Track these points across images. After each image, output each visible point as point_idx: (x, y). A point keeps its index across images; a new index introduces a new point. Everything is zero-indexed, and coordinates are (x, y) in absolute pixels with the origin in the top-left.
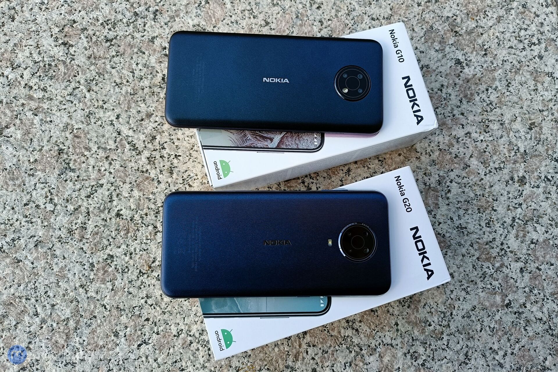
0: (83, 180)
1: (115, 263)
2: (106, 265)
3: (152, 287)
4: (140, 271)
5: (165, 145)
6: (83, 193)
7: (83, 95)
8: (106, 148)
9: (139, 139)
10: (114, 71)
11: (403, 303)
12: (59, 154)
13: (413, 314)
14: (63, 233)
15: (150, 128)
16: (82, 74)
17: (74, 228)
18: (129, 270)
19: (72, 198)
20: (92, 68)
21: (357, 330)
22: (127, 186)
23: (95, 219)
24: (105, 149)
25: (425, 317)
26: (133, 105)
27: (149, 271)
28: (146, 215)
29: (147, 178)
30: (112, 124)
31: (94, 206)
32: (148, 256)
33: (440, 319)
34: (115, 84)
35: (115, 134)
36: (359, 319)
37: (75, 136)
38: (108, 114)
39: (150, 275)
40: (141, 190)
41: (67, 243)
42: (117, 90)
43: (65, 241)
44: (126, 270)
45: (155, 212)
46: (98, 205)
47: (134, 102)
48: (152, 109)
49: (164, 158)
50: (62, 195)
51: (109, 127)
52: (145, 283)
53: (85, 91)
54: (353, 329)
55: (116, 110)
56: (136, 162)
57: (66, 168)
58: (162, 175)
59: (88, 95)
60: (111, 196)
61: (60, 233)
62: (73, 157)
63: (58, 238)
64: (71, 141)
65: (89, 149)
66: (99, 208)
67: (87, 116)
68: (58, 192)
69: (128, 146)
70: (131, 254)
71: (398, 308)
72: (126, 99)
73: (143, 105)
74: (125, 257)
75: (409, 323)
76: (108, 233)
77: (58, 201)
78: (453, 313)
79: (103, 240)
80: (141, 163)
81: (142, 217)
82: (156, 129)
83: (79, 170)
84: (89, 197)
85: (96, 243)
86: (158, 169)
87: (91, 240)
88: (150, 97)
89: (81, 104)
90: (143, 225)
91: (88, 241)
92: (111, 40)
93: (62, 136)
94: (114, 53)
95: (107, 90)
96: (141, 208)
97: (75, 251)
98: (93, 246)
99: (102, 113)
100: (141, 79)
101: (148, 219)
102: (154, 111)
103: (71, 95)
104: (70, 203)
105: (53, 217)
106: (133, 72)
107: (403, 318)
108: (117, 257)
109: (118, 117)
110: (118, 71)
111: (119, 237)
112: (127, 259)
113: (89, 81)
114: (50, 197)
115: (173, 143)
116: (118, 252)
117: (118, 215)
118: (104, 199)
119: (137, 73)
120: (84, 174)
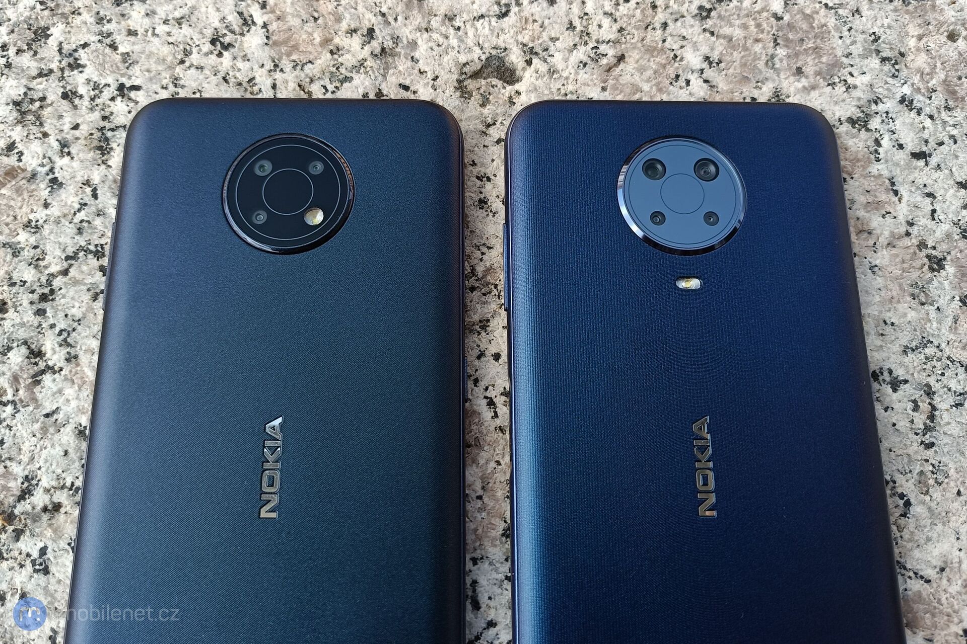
5: (82, 54)
29: (10, 173)
45: (36, 296)
49: (77, 101)
86: (52, 139)
115: (114, 47)
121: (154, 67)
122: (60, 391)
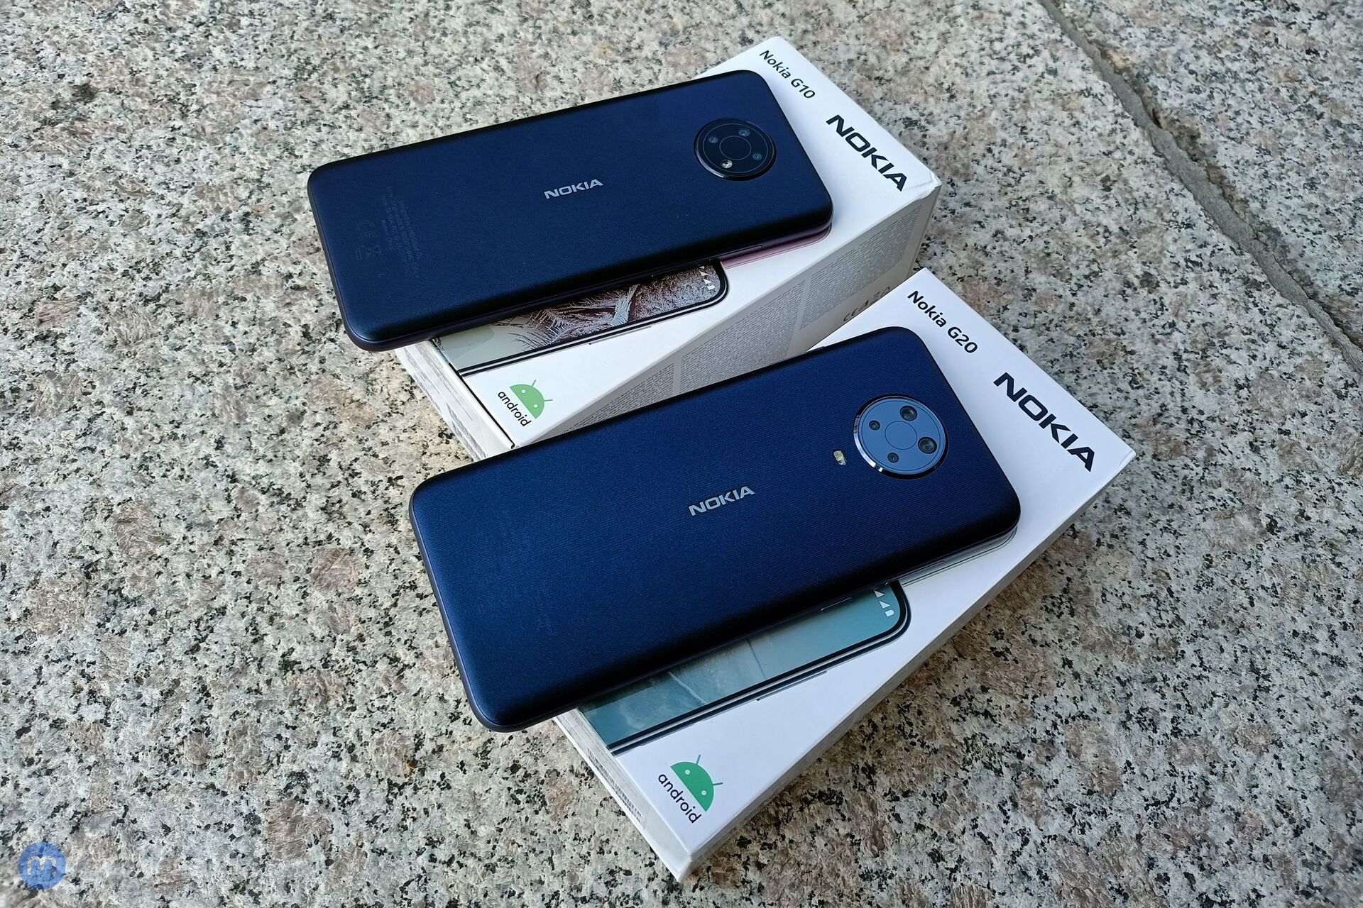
0: (168, 615)
1: (315, 788)
2: (292, 804)
3: (435, 813)
4: (390, 782)
5: (356, 466)
6: (178, 647)
7: (118, 425)
8: (210, 522)
9: (289, 476)
10: (180, 355)
11: (1055, 609)
12: (88, 576)
13: (1091, 624)
14: (149, 766)
15: (307, 441)
16: (103, 383)
17: (175, 741)
18: (357, 793)
19: (148, 669)
20: (125, 363)
21: (987, 714)
22: (290, 589)
23: (228, 697)
24: (207, 525)
25: (1120, 622)
26: (250, 408)
27: (413, 776)
28: (361, 638)
29: (336, 554)
30: (209, 464)
31: (217, 666)
32: (398, 736)
33: (1154, 613)
34: (192, 380)
35: (224, 482)
36: (979, 685)
37: (120, 522)
38: (192, 447)
39: (420, 783)
40: (328, 586)
41: (165, 787)
42: (200, 388)
43: (156, 785)
44: (351, 796)
45: (381, 625)
46: (227, 661)
47: (251, 401)
48: (298, 402)
49: (363, 497)
50: (119, 672)
51: (203, 474)
52: (414, 810)
53: (119, 415)
54: (977, 714)
55: (209, 433)
56: (295, 527)
57: (115, 604)
58: (370, 535)
59: (129, 422)
60: (253, 627)
61: (138, 768)
62: (126, 573)
63: (136, 784)
64: (111, 535)
65: (165, 539)
66: (230, 668)
67: (140, 467)
68: (107, 667)
69: (263, 499)
70: (351, 749)
71: (1051, 626)
72: (229, 403)
73: (274, 401)
74: (338, 764)
75: (1092, 648)
76: (273, 718)
77: (113, 688)
78: (1173, 589)
79: (265, 742)
80: (309, 526)
81: (352, 649)
82: (323, 439)
83: (150, 595)
84: (195, 649)
85: (246, 756)
86: (356, 525)
87: (231, 755)
88: (285, 379)
89: (117, 447)
90: (362, 666)
91: (224, 761)
92: (158, 297)
93: (84, 532)
94: (171, 320)
95: (176, 396)
96: (341, 627)
97: (194, 801)
98: (240, 768)
99: (177, 447)
100: (254, 350)
101: (367, 647)
102: (304, 404)
103: (84, 434)
104: (149, 684)
105: (108, 734)
106: (228, 343)
107: (1074, 643)
108: (315, 771)
109: (219, 444)
110: (190, 352)
111: (305, 719)
112: (344, 765)
113: (124, 393)
114: (86, 688)
115: (376, 456)
116: (314, 758)
117: (287, 665)
118: (238, 641)
119: (239, 342)
120: (168, 601)
121: (407, 461)
122: (418, 678)
